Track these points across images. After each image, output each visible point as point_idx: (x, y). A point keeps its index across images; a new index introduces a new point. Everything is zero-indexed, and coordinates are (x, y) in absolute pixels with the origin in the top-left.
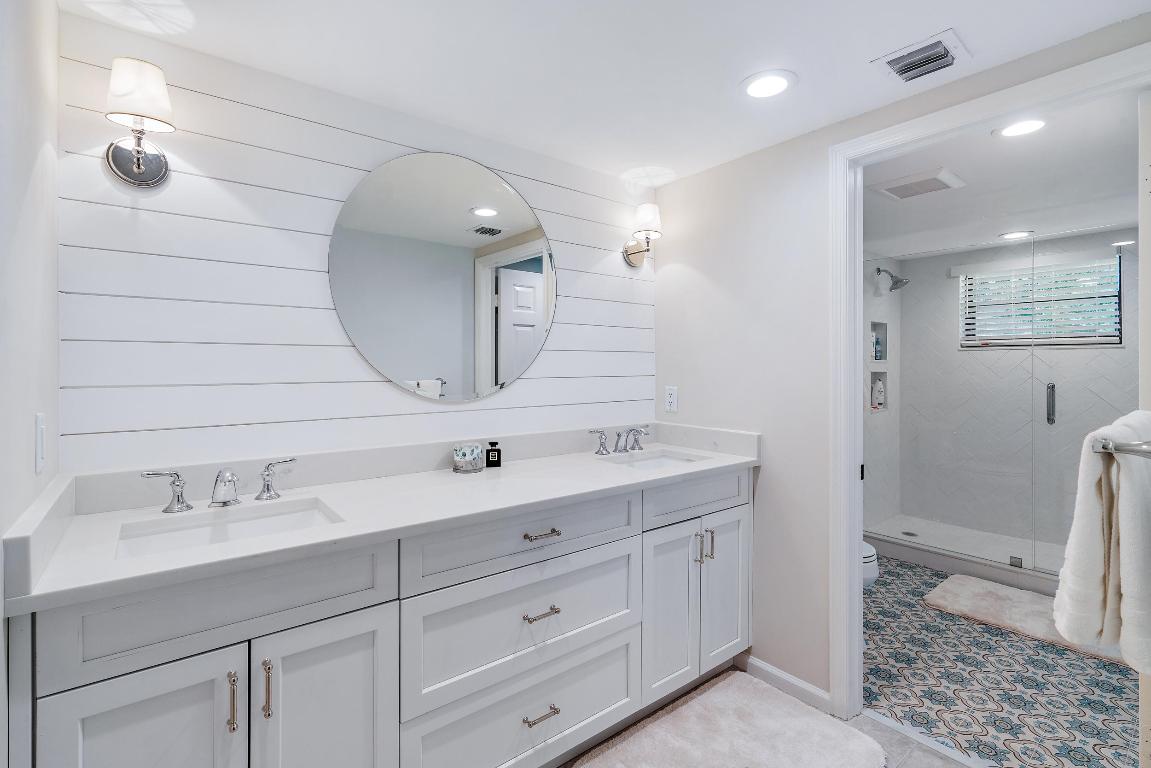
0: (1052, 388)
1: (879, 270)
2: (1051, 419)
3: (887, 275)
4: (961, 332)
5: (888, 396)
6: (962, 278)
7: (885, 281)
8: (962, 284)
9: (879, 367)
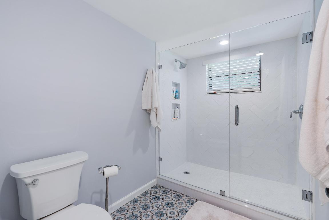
0: (237, 108)
1: (176, 61)
2: (237, 124)
3: (179, 62)
4: (207, 87)
5: (181, 114)
6: (207, 66)
7: (178, 64)
8: (207, 68)
9: (176, 101)
